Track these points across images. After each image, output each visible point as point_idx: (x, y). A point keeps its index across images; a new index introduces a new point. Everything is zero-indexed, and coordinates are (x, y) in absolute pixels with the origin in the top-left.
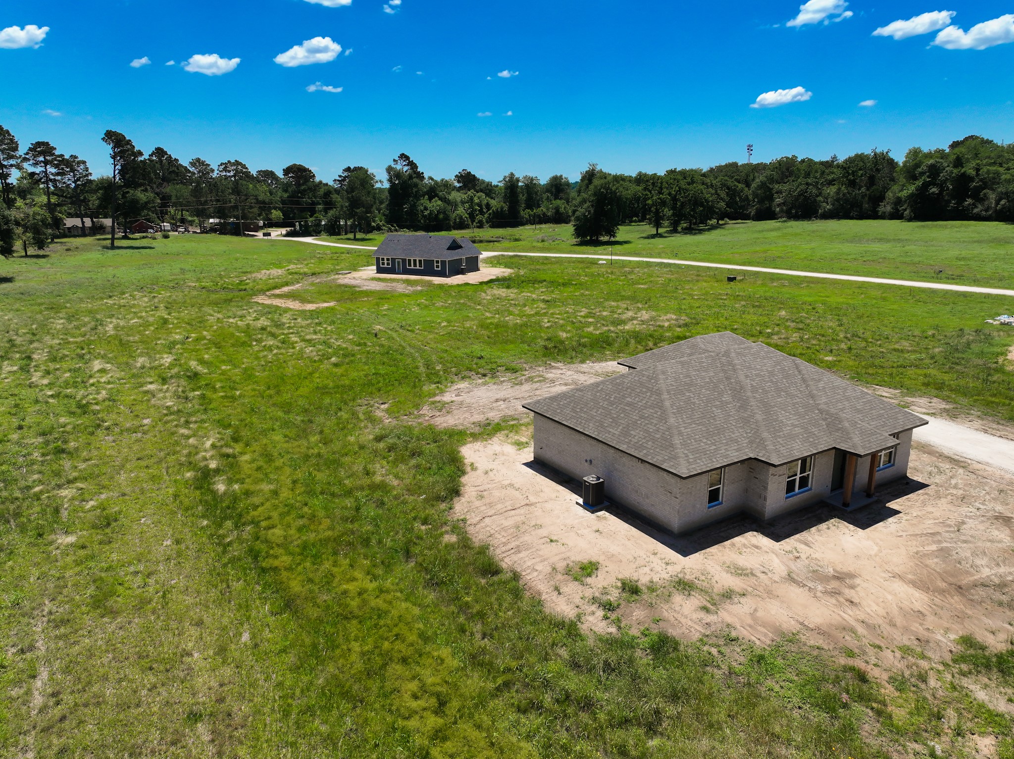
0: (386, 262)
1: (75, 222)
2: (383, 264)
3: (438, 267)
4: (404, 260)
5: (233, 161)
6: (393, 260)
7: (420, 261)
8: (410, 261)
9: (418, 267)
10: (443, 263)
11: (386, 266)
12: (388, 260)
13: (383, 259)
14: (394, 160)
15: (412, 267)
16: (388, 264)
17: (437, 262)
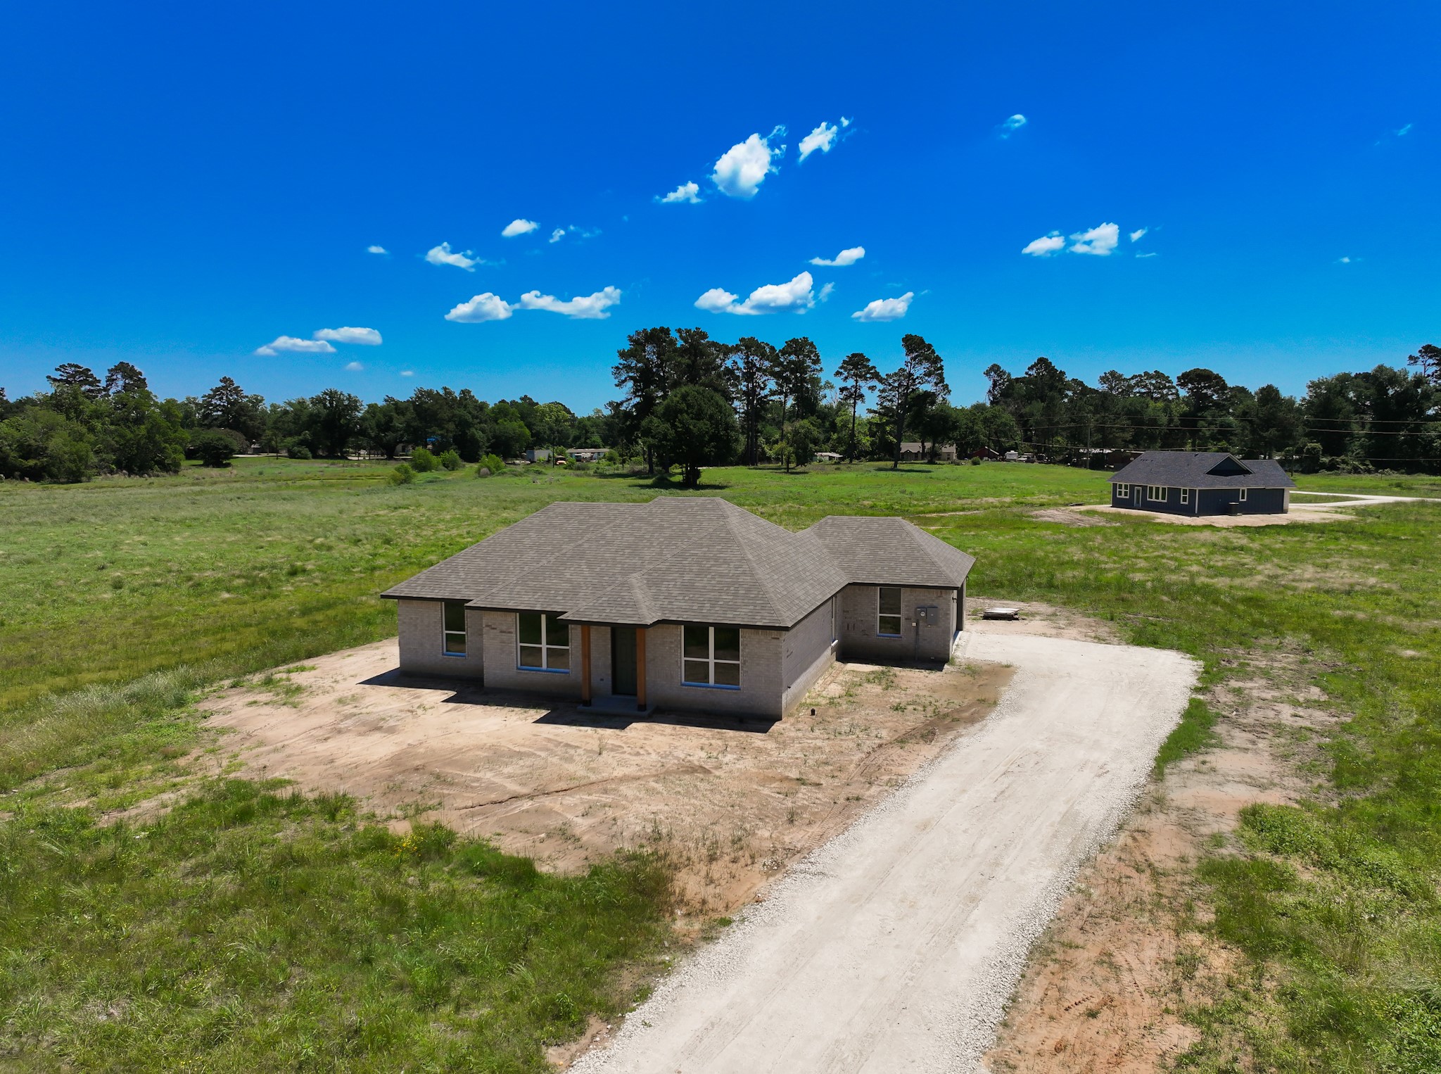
0: (1123, 490)
1: (915, 447)
2: (1120, 494)
3: (1185, 499)
4: (1144, 488)
5: (1152, 372)
6: (1132, 487)
7: (1164, 489)
8: (1151, 489)
9: (1160, 500)
10: (1192, 492)
11: (1123, 496)
12: (1126, 487)
13: (1120, 486)
14: (1411, 358)
15: (1154, 500)
16: (1126, 495)
17: (1185, 492)
